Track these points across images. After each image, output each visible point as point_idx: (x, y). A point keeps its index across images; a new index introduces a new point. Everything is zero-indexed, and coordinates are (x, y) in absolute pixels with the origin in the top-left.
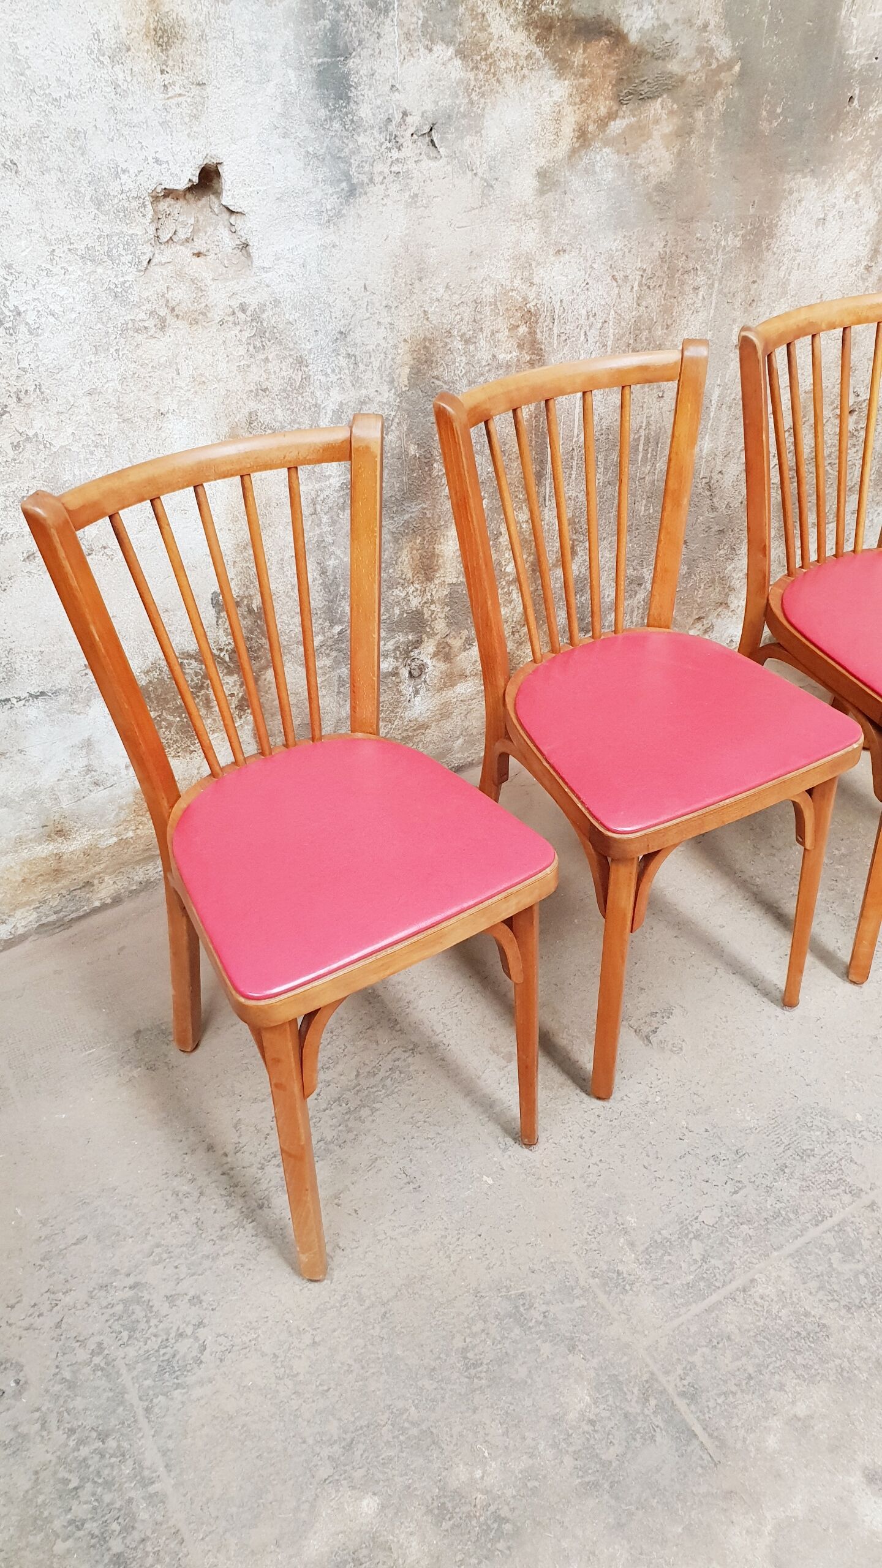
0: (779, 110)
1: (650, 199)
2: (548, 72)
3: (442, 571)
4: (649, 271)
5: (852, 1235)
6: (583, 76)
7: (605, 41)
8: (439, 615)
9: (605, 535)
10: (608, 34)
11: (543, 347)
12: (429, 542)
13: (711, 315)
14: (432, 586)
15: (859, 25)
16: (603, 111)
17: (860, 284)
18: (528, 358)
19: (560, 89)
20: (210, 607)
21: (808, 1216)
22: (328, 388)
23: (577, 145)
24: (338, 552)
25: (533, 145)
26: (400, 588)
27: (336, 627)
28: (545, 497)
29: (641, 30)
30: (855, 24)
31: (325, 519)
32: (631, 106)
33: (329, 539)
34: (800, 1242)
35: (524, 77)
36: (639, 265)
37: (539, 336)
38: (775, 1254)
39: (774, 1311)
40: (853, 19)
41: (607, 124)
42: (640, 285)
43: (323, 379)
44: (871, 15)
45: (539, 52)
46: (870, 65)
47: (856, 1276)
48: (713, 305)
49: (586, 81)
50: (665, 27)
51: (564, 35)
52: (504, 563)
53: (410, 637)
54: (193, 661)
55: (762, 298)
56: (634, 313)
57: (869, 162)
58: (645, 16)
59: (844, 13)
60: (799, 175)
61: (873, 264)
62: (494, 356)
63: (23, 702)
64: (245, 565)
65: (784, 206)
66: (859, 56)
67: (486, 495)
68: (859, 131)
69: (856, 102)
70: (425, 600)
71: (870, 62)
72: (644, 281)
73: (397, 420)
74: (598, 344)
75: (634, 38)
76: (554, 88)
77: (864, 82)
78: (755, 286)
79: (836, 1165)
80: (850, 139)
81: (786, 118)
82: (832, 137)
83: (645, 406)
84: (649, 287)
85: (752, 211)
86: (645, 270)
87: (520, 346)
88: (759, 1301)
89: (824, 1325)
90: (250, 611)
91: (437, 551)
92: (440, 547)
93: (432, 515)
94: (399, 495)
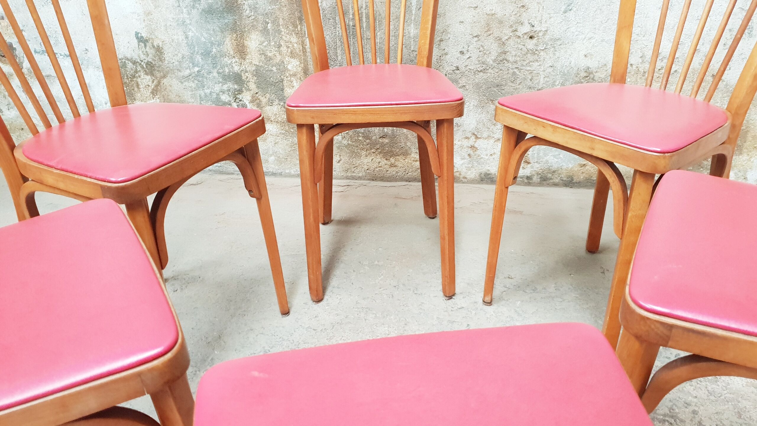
3: (250, 56)
8: (251, 80)
12: (241, 38)
14: (245, 63)
20: (135, 38)
24: (193, 29)
26: (227, 58)
27: (196, 68)
31: (185, 10)
33: (188, 22)
52: (285, 63)
53: (236, 87)
54: (129, 62)
63: (62, 57)
64: (149, 23)
67: (270, 21)
70: (242, 68)
90: (154, 47)
91: (245, 45)
92: (247, 42)
93: (241, 24)
94: (221, 9)
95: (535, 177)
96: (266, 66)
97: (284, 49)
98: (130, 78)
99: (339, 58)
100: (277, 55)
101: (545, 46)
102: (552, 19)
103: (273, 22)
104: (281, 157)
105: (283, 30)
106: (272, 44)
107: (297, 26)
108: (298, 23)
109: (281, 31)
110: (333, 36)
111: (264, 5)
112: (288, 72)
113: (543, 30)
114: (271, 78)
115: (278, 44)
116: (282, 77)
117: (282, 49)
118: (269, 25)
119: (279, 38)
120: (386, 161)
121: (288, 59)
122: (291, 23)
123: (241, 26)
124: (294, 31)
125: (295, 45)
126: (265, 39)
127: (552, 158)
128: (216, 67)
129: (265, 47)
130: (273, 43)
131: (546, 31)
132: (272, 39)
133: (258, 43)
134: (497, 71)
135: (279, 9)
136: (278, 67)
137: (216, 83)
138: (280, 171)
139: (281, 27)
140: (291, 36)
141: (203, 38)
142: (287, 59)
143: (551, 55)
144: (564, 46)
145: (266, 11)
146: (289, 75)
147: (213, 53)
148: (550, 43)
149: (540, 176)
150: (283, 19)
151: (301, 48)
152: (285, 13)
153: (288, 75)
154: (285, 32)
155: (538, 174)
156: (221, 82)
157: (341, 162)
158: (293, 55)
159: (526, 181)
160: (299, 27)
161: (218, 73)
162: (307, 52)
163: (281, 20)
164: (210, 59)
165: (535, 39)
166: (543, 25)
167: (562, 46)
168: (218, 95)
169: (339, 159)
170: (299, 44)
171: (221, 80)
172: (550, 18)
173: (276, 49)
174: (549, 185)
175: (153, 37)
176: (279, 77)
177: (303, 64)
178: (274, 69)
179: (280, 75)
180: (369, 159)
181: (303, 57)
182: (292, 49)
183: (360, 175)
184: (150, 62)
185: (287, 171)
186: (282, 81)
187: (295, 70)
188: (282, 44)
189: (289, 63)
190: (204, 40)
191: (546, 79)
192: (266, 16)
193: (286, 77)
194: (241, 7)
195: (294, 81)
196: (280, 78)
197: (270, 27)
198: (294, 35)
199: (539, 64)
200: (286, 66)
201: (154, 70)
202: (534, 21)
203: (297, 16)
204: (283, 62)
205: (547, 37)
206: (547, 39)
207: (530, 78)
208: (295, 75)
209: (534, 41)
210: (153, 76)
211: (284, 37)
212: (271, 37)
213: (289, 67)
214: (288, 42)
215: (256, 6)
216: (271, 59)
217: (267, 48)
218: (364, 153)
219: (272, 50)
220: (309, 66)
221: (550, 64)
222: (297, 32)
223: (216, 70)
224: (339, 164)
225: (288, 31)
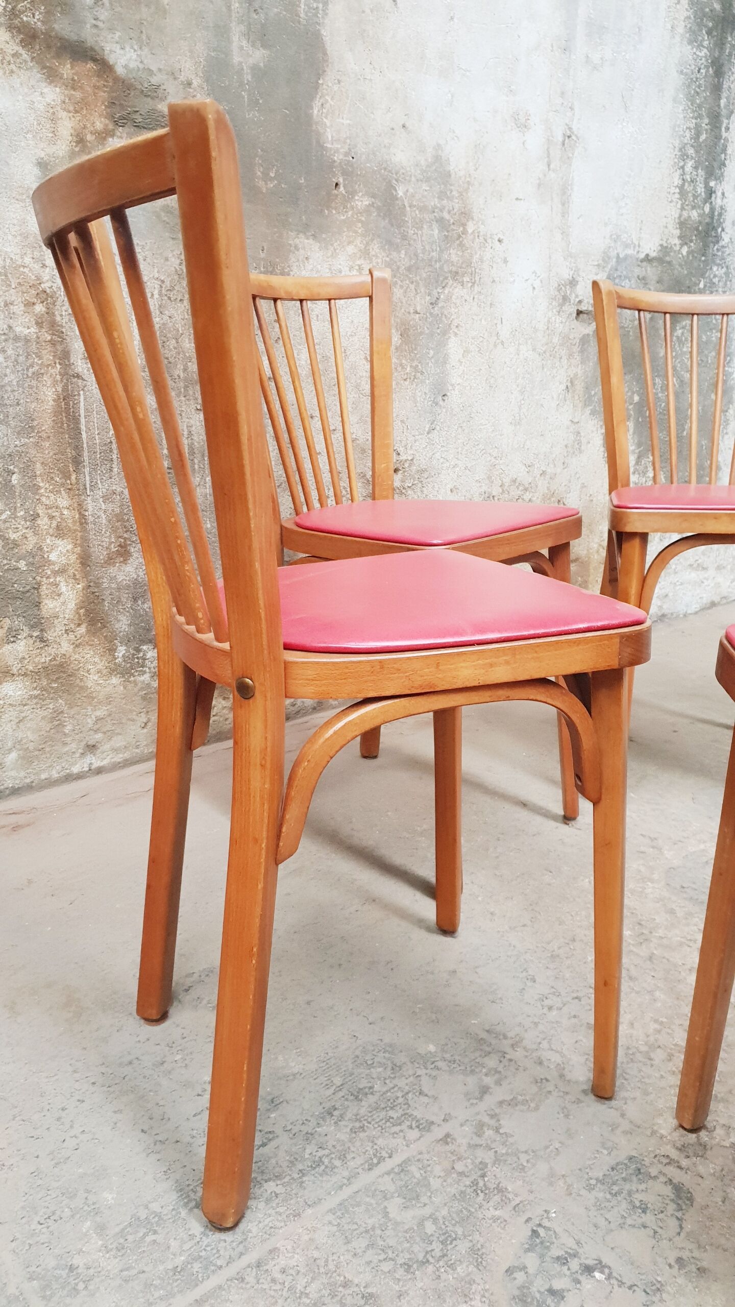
0: (272, 175)
1: (158, 217)
2: (36, 75)
4: (168, 283)
5: (418, 1175)
6: (74, 89)
7: (90, 65)
10: (95, 60)
11: (64, 330)
15: (332, 126)
16: (99, 126)
18: (49, 338)
19: (52, 94)
21: (359, 1161)
23: (77, 149)
25: (29, 136)
28: (85, 485)
29: (126, 67)
30: (328, 124)
32: (126, 129)
34: (347, 1192)
35: (12, 72)
36: (156, 275)
37: (58, 318)
38: (309, 1211)
39: (299, 1288)
40: (325, 120)
41: (105, 139)
42: (160, 294)
44: (341, 120)
45: (25, 55)
46: (349, 161)
47: (421, 1224)
49: (78, 95)
50: (150, 72)
51: (49, 47)
52: (46, 549)
57: (365, 242)
58: (128, 56)
59: (315, 112)
60: (301, 235)
62: (10, 327)
65: (292, 258)
66: (337, 151)
67: (16, 470)
68: (350, 213)
69: (342, 189)
71: (347, 158)
72: (164, 292)
75: (120, 70)
76: (45, 90)
77: (345, 173)
79: (401, 1100)
80: (342, 218)
81: (280, 183)
82: (326, 211)
83: (183, 415)
84: (169, 298)
85: (262, 255)
86: (163, 282)
87: (39, 324)
88: (278, 1276)
89: (371, 1295)
96: (5, 562)
97: (43, 522)
100: (28, 536)
101: (412, 481)
102: (417, 444)
103: (24, 471)
104: (31, 748)
105: (41, 484)
106: (19, 515)
107: (70, 475)
108: (71, 469)
109: (39, 488)
111: (5, 438)
112: (51, 567)
113: (410, 458)
114: (16, 585)
115: (32, 513)
116: (38, 578)
117: (39, 522)
118: (14, 477)
119: (35, 500)
120: (223, 702)
121: (51, 541)
122: (58, 470)
124: (63, 485)
125: (65, 512)
126: (7, 505)
130: (22, 513)
131: (412, 460)
132: (19, 505)
135: (36, 444)
136: (31, 560)
138: (28, 781)
139: (39, 479)
140: (58, 495)
142: (48, 541)
144: (431, 479)
145: (10, 450)
146: (52, 572)
148: (417, 476)
150: (42, 463)
151: (77, 516)
152: (47, 452)
153: (49, 573)
154: (46, 488)
158: (60, 532)
160: (73, 477)
162: (87, 524)
163: (38, 465)
165: (401, 472)
166: (409, 453)
167: (428, 480)
169: (145, 721)
170: (74, 510)
172: (415, 441)
173: (28, 523)
176: (31, 579)
177: (79, 548)
178: (22, 565)
179: (34, 575)
181: (80, 534)
182: (59, 520)
185: (43, 776)
186: (37, 588)
187: (64, 562)
188: (40, 512)
189: (53, 548)
192: (9, 460)
193: (47, 578)
195: (62, 584)
196: (34, 581)
197: (16, 482)
198: (63, 492)
200: (46, 556)
202: (399, 447)
203: (70, 455)
204: (40, 549)
205: (414, 468)
206: (413, 471)
208: (62, 571)
209: (400, 475)
211: (44, 499)
212: (19, 501)
213: (53, 557)
214: (51, 508)
216: (16, 544)
217: (8, 525)
219: (19, 526)
220: (92, 550)
222: (70, 487)
224: (145, 730)
225: (51, 487)
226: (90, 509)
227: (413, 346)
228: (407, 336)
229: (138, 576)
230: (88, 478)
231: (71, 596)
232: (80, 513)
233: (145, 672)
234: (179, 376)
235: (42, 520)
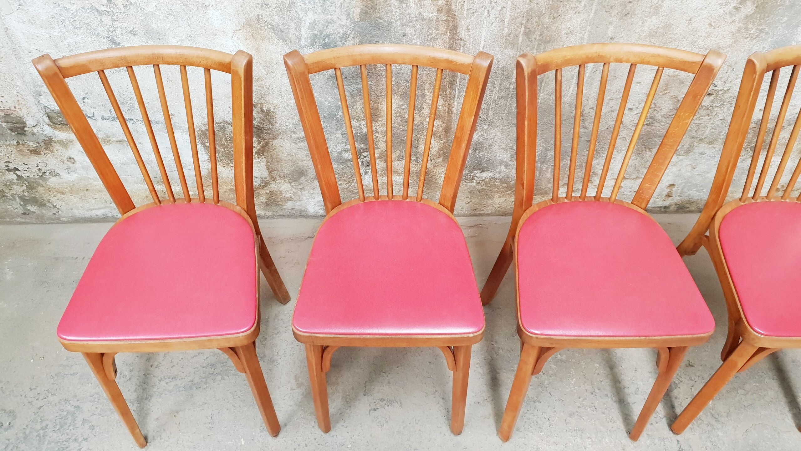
3: (383, 119)
8: (381, 139)
9: (498, 125)
11: (456, 14)
12: (375, 102)
13: (591, 16)
14: (377, 124)
17: (728, 17)
18: (445, 19)
22: (306, 11)
26: (355, 121)
28: (455, 95)
37: (453, 7)
43: (303, 6)
48: (593, 11)
53: (362, 146)
54: (230, 126)
55: (636, 13)
56: (527, 6)
61: (741, 6)
62: (420, 13)
64: (258, 88)
73: (352, 35)
74: (497, 19)
78: (631, 5)
87: (439, 11)
90: (262, 111)
91: (380, 108)
92: (382, 106)
93: (377, 89)
94: (354, 75)
95: (673, 207)
96: (401, 127)
98: (229, 140)
99: (490, 118)
101: (722, 102)
102: (738, 80)
105: (427, 94)
107: (446, 90)
108: (448, 87)
109: (426, 95)
110: (488, 98)
113: (726, 89)
117: (423, 111)
119: (422, 101)
123: (377, 91)
124: (441, 94)
125: (440, 107)
127: (695, 192)
128: (340, 129)
129: (403, 109)
133: (396, 107)
134: (663, 124)
137: (339, 143)
139: (426, 91)
141: (327, 103)
143: (725, 111)
147: (338, 116)
148: (727, 100)
149: (678, 206)
150: (430, 84)
151: (447, 110)
154: (430, 96)
155: (676, 204)
156: (346, 143)
157: (471, 203)
159: (663, 210)
160: (448, 91)
161: (342, 134)
163: (427, 84)
164: (334, 121)
165: (713, 96)
166: (727, 85)
168: (340, 153)
170: (445, 107)
171: (345, 140)
172: (737, 78)
174: (685, 212)
175: (263, 102)
177: (445, 124)
179: (416, 134)
180: (502, 200)
181: (447, 118)
183: (490, 212)
184: (257, 125)
188: (425, 107)
190: (329, 104)
191: (712, 130)
194: (381, 73)
199: (709, 118)
201: (262, 132)
202: (718, 82)
203: (448, 80)
206: (726, 97)
207: (696, 129)
209: (712, 98)
210: (260, 138)
215: (399, 72)
218: (498, 195)
220: (453, 126)
221: (721, 118)
223: (340, 132)
224: (468, 205)
226: (456, 107)
227: (767, 15)
228: (763, 7)
229: (479, 140)
230: (457, 92)
231: (436, 145)
232: (449, 109)
233: (473, 182)
234: (535, 39)
235: (425, 110)
